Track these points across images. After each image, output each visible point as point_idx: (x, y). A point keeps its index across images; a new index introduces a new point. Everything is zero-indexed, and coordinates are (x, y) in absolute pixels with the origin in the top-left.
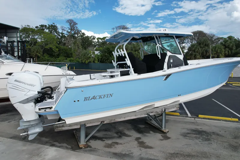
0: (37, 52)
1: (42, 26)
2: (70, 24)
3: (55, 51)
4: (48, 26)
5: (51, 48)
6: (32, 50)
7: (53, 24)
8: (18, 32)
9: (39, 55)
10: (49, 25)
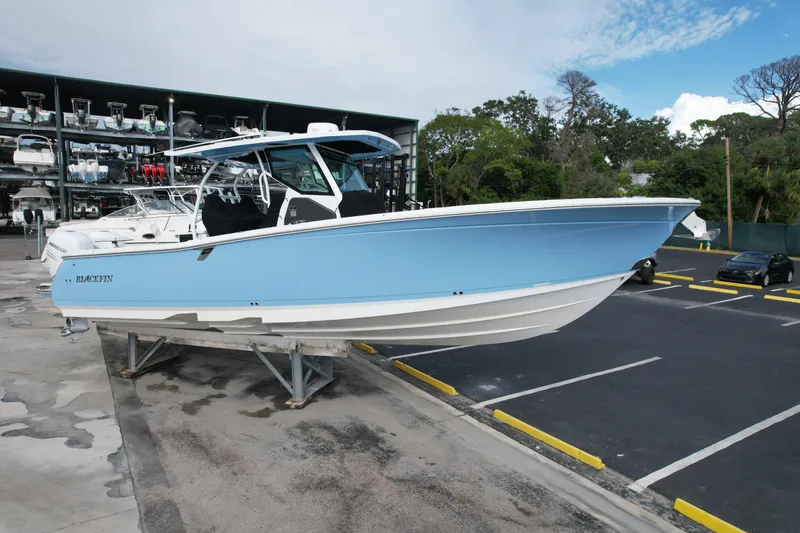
0: (463, 182)
1: (490, 104)
2: (573, 86)
3: (512, 178)
4: (506, 102)
5: (497, 169)
6: (450, 177)
7: (522, 96)
8: (413, 132)
9: (468, 190)
10: (509, 99)
